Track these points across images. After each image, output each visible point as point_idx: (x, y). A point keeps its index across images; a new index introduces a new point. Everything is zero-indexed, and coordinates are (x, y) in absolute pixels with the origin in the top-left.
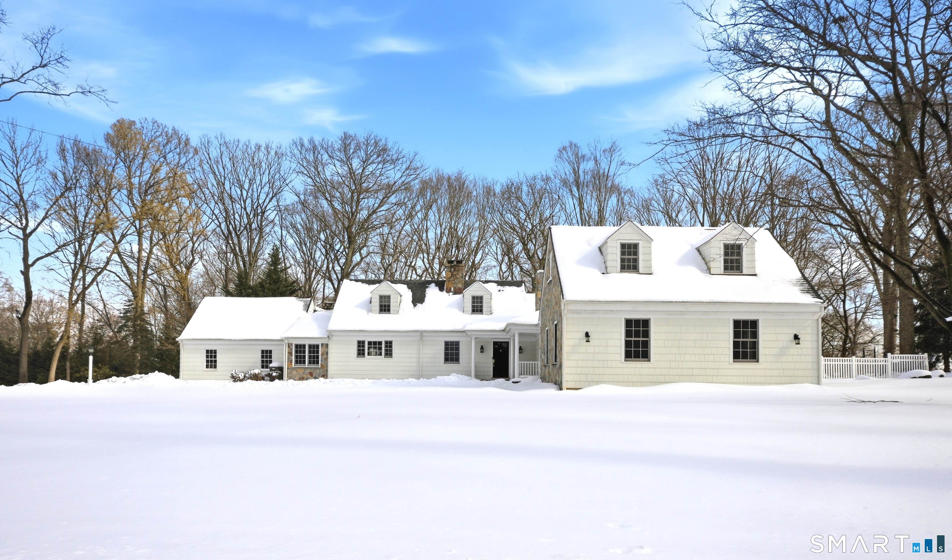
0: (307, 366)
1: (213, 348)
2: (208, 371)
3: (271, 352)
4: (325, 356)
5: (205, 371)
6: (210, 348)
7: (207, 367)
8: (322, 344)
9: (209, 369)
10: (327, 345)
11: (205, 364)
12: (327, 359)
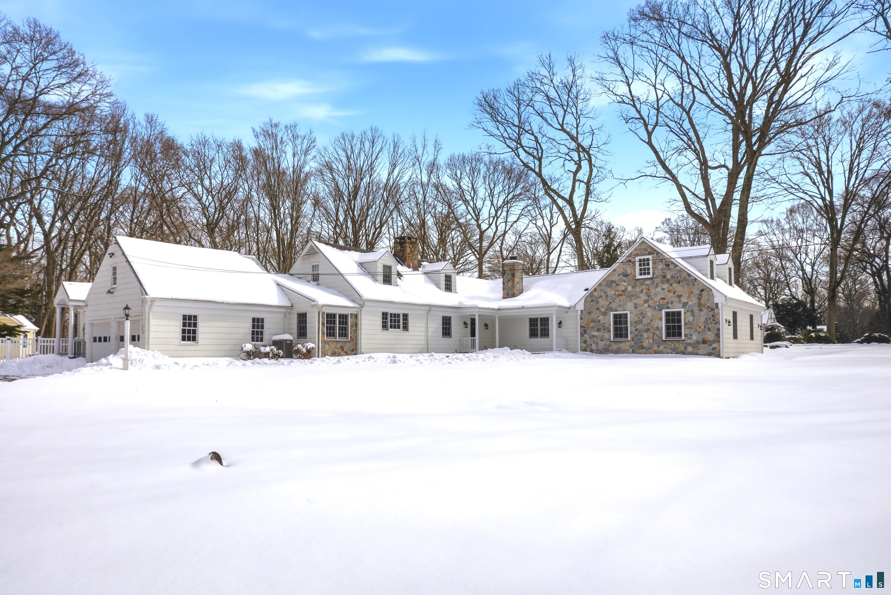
0: (338, 340)
1: (192, 313)
2: (184, 345)
3: (262, 320)
4: (354, 328)
5: (180, 345)
6: (188, 312)
7: (184, 339)
8: (351, 314)
9: (186, 342)
10: (356, 316)
11: (179, 335)
12: (356, 331)
